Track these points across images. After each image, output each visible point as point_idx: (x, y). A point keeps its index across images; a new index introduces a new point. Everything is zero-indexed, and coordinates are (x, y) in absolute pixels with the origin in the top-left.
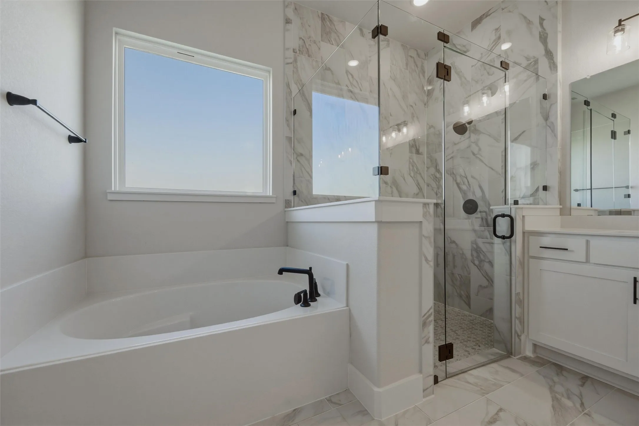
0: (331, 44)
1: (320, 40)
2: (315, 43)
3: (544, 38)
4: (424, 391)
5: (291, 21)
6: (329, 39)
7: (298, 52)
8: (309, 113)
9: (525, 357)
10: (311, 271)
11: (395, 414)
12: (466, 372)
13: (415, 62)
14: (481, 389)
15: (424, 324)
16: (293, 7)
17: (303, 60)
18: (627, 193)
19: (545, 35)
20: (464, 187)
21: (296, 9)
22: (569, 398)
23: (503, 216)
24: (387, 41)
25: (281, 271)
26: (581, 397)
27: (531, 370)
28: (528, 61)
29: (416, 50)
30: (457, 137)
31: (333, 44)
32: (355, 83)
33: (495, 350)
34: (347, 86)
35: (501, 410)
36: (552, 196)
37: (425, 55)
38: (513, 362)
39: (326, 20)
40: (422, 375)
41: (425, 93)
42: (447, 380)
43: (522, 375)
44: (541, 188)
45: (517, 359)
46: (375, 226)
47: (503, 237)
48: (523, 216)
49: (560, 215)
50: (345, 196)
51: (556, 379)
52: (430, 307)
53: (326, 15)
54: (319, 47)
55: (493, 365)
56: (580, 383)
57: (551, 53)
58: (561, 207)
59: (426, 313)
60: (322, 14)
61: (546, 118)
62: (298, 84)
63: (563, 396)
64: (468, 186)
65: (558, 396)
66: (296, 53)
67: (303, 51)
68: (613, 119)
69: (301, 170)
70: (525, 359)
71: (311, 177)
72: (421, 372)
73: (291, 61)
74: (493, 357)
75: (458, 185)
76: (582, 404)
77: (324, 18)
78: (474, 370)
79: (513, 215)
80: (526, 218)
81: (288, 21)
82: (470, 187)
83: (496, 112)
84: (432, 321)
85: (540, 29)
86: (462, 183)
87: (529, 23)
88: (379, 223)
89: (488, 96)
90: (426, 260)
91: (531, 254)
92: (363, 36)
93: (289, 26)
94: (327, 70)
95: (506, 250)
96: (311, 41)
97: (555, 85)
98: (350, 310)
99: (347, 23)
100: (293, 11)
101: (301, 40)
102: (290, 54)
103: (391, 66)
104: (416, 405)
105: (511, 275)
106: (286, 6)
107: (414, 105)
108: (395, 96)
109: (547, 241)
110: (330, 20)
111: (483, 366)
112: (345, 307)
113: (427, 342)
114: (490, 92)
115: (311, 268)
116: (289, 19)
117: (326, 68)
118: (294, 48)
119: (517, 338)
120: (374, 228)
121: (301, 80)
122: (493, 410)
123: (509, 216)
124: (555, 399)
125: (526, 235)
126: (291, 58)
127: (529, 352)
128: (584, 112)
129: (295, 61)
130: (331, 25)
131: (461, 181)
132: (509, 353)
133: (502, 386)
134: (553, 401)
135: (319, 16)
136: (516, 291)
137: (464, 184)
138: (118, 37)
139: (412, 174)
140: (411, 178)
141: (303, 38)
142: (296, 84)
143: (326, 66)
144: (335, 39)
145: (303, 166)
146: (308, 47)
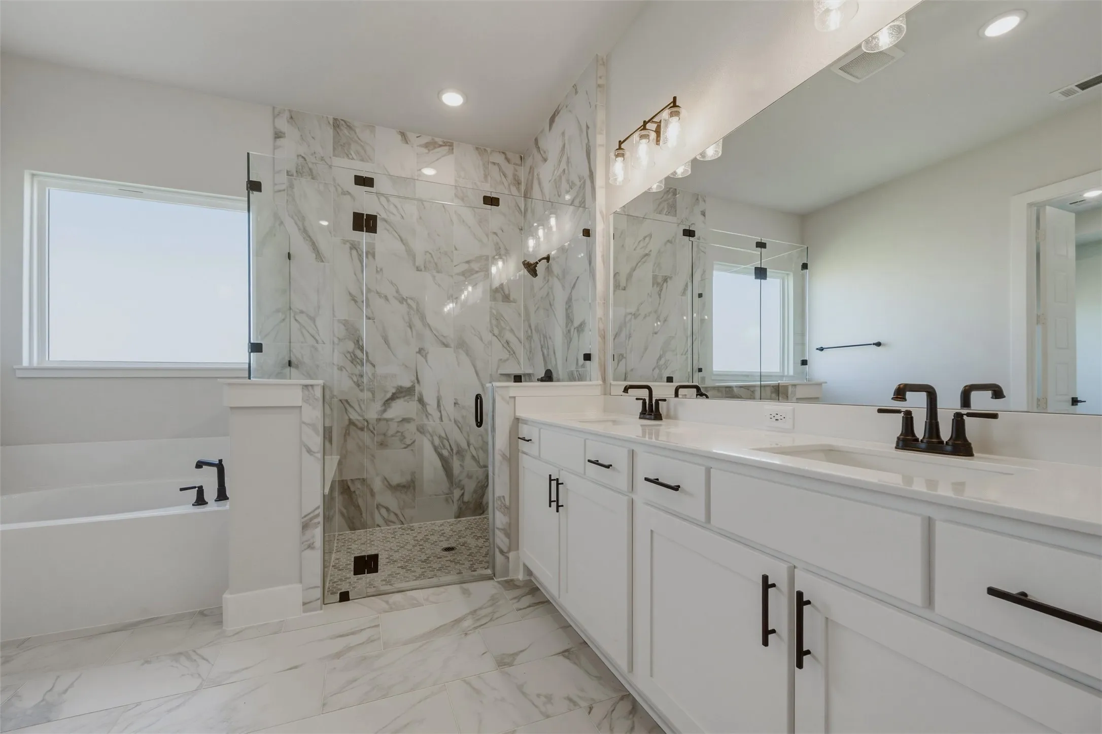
0: (349, 159)
1: (332, 156)
2: (324, 160)
4: (304, 604)
5: (284, 134)
6: (347, 152)
7: (295, 174)
9: (512, 579)
13: (501, 170)
15: (305, 526)
16: (286, 115)
17: (303, 185)
21: (291, 118)
24: (449, 146)
25: (200, 465)
29: (503, 153)
31: (353, 159)
32: (391, 209)
36: (594, 368)
39: (342, 128)
40: (301, 585)
41: (522, 213)
42: (366, 599)
48: (511, 398)
52: (317, 506)
53: (342, 120)
54: (330, 165)
57: (592, 174)
59: (309, 514)
60: (335, 120)
62: (296, 218)
66: (292, 175)
67: (303, 172)
69: (302, 333)
70: (509, 582)
72: (301, 582)
73: (284, 187)
75: (542, 348)
77: (337, 124)
81: (278, 135)
82: (549, 351)
84: (319, 523)
88: (231, 408)
92: (407, 143)
93: (280, 142)
94: (345, 195)
96: (317, 158)
99: (378, 128)
100: (288, 122)
101: (300, 158)
102: (284, 178)
104: (285, 619)
106: (276, 115)
107: (499, 232)
108: (463, 221)
110: (349, 127)
113: (311, 547)
115: (221, 461)
116: (281, 132)
117: (342, 193)
118: (288, 170)
119: (499, 554)
121: (300, 212)
125: (517, 422)
126: (284, 184)
127: (519, 575)
129: (291, 186)
130: (349, 133)
132: (494, 575)
135: (329, 123)
136: (496, 494)
137: (545, 346)
138: (36, 179)
139: (496, 332)
140: (495, 337)
141: (303, 156)
142: (292, 218)
143: (342, 189)
144: (357, 153)
145: (304, 327)
146: (311, 165)
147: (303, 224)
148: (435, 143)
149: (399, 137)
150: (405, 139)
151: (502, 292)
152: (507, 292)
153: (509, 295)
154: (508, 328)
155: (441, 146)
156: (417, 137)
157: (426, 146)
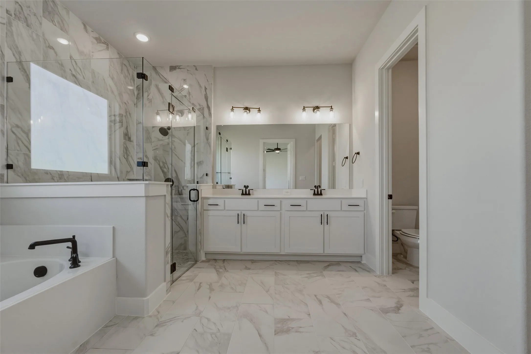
0: (53, 24)
1: (42, 16)
2: (36, 16)
3: (206, 98)
4: (167, 291)
6: (52, 19)
7: (13, 15)
8: (28, 84)
9: (202, 261)
10: (75, 239)
11: (155, 309)
12: (181, 276)
13: (128, 70)
14: (190, 280)
15: (167, 253)
17: (19, 26)
18: (230, 177)
19: (207, 97)
20: (165, 170)
22: (221, 269)
23: (194, 190)
24: (107, 45)
25: (32, 247)
26: (224, 267)
27: (207, 264)
28: (200, 106)
29: (128, 61)
30: (160, 136)
31: (56, 26)
32: (78, 70)
33: (189, 263)
34: (70, 70)
35: (201, 283)
36: (209, 179)
37: (135, 67)
38: (199, 264)
40: (166, 283)
42: (174, 283)
43: (203, 268)
44: (205, 175)
45: (200, 263)
46: (144, 198)
47: (194, 201)
48: (201, 190)
49: (213, 188)
50: (68, 172)
51: (215, 264)
52: (169, 243)
54: (41, 22)
55: (191, 269)
56: (223, 262)
57: (209, 107)
58: (213, 184)
59: (167, 248)
61: (207, 139)
62: (14, 50)
63: (219, 269)
64: (167, 169)
65: (218, 270)
66: (11, 15)
67: (20, 17)
68: (227, 142)
69: (18, 143)
70: (203, 261)
71: (30, 151)
72: (166, 281)
73: (3, 21)
74: (189, 266)
75: (161, 168)
76: (225, 269)
78: (184, 275)
79: (198, 189)
80: (202, 190)
82: (169, 170)
83: (184, 127)
84: (170, 251)
85: (205, 93)
86: (164, 167)
87: (200, 86)
88: (146, 197)
89: (179, 116)
90: (168, 217)
91: (204, 209)
92: (87, 32)
94: (50, 48)
95: (195, 208)
96: (31, 12)
97: (211, 124)
98: (116, 259)
99: (70, 13)
101: (17, 5)
103: (109, 66)
104: (164, 300)
105: (197, 221)
107: (127, 103)
109: (211, 202)
111: (187, 271)
112: (112, 258)
113: (168, 263)
114: (180, 114)
115: (74, 237)
117: (48, 46)
118: (8, 9)
119: (199, 252)
120: (144, 200)
121: (17, 47)
122: (198, 285)
123: (196, 190)
124: (217, 271)
125: (202, 199)
126: (4, 19)
127: (203, 258)
128: (219, 137)
129: (10, 23)
130: (54, 6)
131: (163, 166)
132: (196, 261)
133: (198, 275)
134: (217, 272)
136: (199, 228)
137: (165, 167)
139: (126, 157)
140: (125, 159)
141: (20, 4)
142: (11, 49)
143: (49, 44)
144: (58, 22)
145: (20, 139)
146: (26, 15)
147: (20, 58)
148: (100, 40)
149: (83, 26)
150: (86, 29)
151: (128, 136)
152: (130, 136)
153: (130, 138)
154: (130, 155)
155: (103, 43)
156: (92, 31)
157: (96, 39)
